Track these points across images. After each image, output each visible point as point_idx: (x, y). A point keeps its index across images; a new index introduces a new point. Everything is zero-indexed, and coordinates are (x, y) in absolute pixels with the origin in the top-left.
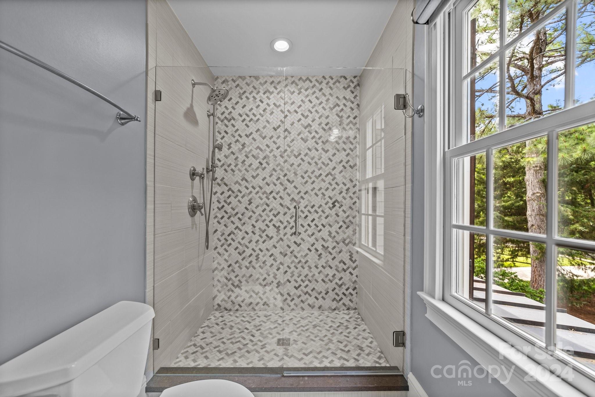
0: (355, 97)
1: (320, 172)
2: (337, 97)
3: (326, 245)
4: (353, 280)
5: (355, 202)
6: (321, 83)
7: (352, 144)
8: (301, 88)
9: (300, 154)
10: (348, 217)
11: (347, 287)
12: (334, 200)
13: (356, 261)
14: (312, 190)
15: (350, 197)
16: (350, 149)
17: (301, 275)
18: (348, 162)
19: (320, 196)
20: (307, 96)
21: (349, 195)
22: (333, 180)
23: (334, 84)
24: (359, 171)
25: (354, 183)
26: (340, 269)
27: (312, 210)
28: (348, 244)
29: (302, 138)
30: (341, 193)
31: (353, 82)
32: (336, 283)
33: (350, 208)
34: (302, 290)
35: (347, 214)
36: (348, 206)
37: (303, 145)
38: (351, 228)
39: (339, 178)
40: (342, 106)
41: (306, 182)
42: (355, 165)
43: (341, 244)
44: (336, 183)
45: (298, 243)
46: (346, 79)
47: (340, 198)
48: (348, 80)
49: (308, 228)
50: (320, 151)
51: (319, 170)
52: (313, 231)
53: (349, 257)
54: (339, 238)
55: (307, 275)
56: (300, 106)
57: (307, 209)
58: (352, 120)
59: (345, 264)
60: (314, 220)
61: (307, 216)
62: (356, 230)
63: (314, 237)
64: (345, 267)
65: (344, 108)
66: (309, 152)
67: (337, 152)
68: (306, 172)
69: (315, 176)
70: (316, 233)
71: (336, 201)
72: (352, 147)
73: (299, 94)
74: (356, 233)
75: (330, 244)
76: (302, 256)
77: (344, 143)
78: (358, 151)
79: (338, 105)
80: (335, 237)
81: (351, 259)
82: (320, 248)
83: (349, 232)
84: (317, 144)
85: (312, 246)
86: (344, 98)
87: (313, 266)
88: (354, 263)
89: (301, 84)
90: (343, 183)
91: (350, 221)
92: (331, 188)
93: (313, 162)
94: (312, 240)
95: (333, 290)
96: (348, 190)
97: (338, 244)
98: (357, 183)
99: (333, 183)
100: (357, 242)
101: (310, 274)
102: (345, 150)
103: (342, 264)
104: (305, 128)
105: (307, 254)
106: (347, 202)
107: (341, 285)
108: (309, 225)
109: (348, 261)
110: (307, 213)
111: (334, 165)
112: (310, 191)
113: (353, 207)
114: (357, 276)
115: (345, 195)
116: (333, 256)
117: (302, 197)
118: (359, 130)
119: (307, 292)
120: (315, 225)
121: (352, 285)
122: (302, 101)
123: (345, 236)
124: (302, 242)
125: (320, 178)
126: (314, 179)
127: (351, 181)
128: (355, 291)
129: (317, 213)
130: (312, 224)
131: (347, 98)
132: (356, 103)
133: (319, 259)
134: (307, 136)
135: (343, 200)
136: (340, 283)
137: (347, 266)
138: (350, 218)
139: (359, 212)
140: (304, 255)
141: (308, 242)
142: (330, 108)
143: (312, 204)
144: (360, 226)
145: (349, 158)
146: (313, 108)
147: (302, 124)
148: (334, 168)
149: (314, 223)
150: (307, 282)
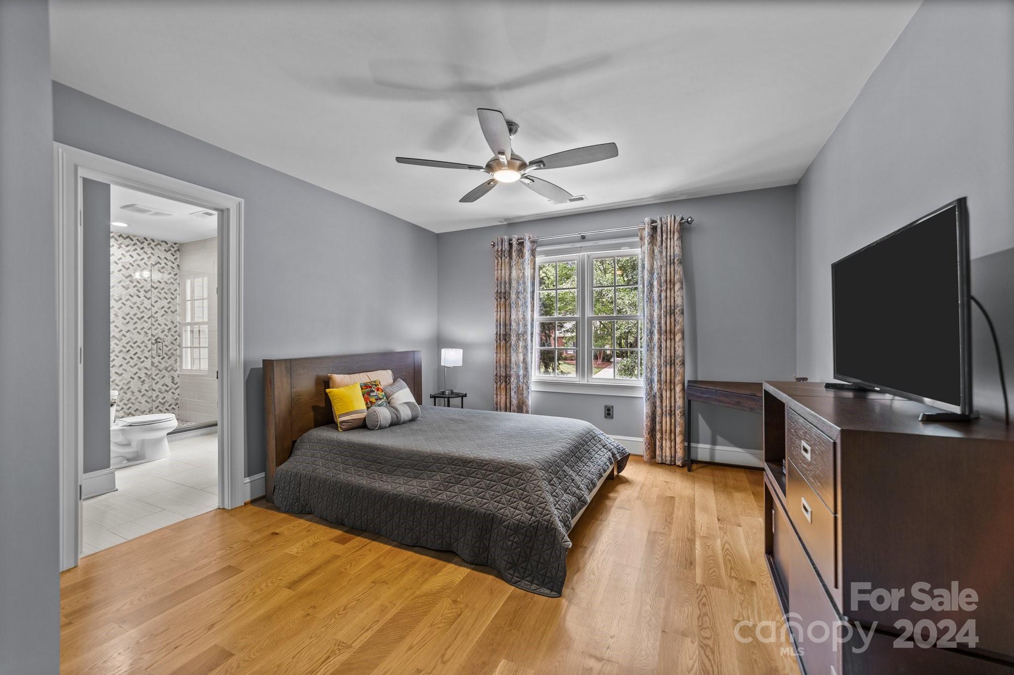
0: (176, 259)
1: (143, 314)
2: (159, 257)
3: (149, 373)
4: (175, 398)
5: (176, 339)
6: (142, 243)
7: (173, 294)
8: (121, 244)
9: (121, 299)
10: (170, 350)
11: (169, 404)
12: (156, 337)
13: (177, 383)
14: (134, 329)
15: (172, 335)
16: (171, 298)
17: (123, 400)
18: (169, 308)
19: (143, 334)
20: (128, 251)
21: (170, 333)
22: (156, 321)
23: (156, 246)
24: (179, 315)
25: (175, 325)
26: (162, 391)
27: (135, 346)
28: (170, 371)
29: (123, 286)
30: (163, 331)
31: (173, 248)
32: (160, 402)
33: (172, 343)
34: (124, 412)
35: (169, 348)
36: (170, 342)
37: (124, 292)
38: (173, 359)
39: (161, 320)
40: (163, 265)
41: (128, 323)
42: (176, 311)
43: (164, 371)
44: (159, 324)
45: (120, 373)
46: (167, 244)
47: (162, 336)
48: (169, 245)
49: (131, 360)
50: (142, 298)
51: (141, 313)
52: (135, 363)
53: (171, 381)
54: (161, 367)
55: (130, 399)
56: (121, 259)
57: (129, 345)
58: (173, 276)
59: (167, 386)
60: (136, 353)
61: (129, 351)
62: (176, 359)
63: (137, 367)
64: (168, 389)
65: (165, 266)
66: (130, 298)
67: (159, 300)
68: (128, 314)
69: (138, 318)
70: (139, 364)
71: (159, 338)
72: (173, 297)
73: (119, 248)
74: (177, 362)
75: (154, 372)
76: (124, 384)
77: (165, 293)
78: (178, 300)
79: (159, 263)
80: (157, 366)
81: (173, 382)
82: (143, 376)
83: (171, 361)
84: (139, 292)
85: (135, 374)
86: (165, 258)
87: (136, 390)
88: (176, 384)
89: (121, 240)
90: (165, 324)
91: (172, 353)
92: (153, 328)
93: (135, 307)
94: (135, 370)
95: (156, 408)
96: (169, 329)
97: (161, 371)
98: (178, 324)
99: (156, 324)
100: (178, 369)
101: (133, 398)
102: (167, 299)
103: (165, 387)
104: (127, 278)
105: (130, 382)
106: (169, 339)
107: (165, 403)
108: (131, 358)
109: (170, 384)
110: (128, 348)
111: (157, 310)
112: (132, 331)
113: (174, 342)
114: (178, 394)
115: (167, 334)
116: (156, 381)
117: (124, 335)
118: (179, 284)
119: (130, 413)
120: (138, 357)
121: (174, 401)
122: (122, 254)
123: (167, 365)
124: (124, 372)
125: (143, 320)
126: (136, 320)
127: (172, 322)
128: (177, 406)
129: (140, 347)
130: (135, 357)
131: (168, 259)
132: (176, 264)
133: (142, 385)
134: (129, 285)
135: (165, 337)
136: (163, 401)
137: (169, 388)
138: (172, 351)
139: (179, 346)
140: (126, 383)
141: (130, 371)
142: (151, 264)
143: (135, 341)
144: (181, 356)
145: (170, 305)
146: (134, 262)
147: (123, 274)
148: (157, 312)
149: (137, 355)
150: (130, 405)
